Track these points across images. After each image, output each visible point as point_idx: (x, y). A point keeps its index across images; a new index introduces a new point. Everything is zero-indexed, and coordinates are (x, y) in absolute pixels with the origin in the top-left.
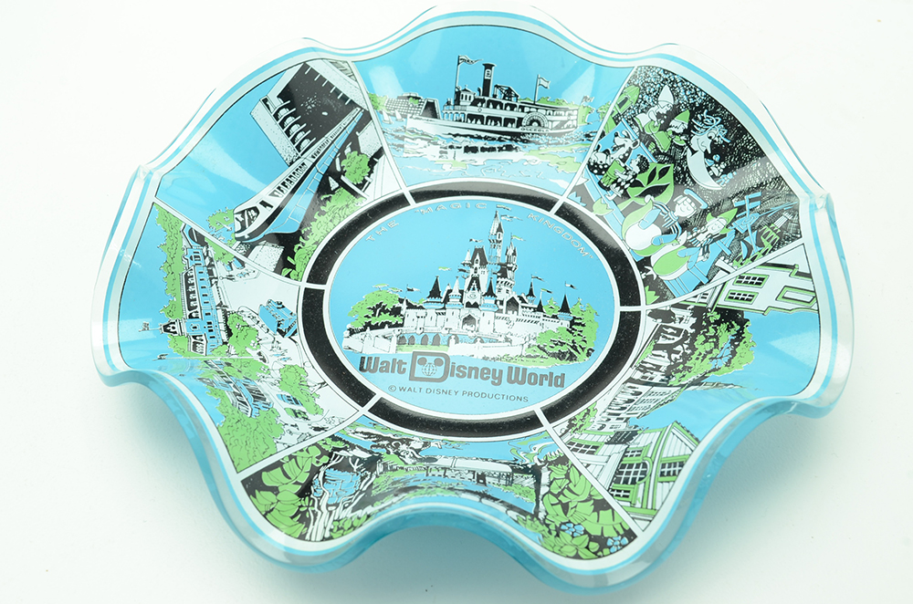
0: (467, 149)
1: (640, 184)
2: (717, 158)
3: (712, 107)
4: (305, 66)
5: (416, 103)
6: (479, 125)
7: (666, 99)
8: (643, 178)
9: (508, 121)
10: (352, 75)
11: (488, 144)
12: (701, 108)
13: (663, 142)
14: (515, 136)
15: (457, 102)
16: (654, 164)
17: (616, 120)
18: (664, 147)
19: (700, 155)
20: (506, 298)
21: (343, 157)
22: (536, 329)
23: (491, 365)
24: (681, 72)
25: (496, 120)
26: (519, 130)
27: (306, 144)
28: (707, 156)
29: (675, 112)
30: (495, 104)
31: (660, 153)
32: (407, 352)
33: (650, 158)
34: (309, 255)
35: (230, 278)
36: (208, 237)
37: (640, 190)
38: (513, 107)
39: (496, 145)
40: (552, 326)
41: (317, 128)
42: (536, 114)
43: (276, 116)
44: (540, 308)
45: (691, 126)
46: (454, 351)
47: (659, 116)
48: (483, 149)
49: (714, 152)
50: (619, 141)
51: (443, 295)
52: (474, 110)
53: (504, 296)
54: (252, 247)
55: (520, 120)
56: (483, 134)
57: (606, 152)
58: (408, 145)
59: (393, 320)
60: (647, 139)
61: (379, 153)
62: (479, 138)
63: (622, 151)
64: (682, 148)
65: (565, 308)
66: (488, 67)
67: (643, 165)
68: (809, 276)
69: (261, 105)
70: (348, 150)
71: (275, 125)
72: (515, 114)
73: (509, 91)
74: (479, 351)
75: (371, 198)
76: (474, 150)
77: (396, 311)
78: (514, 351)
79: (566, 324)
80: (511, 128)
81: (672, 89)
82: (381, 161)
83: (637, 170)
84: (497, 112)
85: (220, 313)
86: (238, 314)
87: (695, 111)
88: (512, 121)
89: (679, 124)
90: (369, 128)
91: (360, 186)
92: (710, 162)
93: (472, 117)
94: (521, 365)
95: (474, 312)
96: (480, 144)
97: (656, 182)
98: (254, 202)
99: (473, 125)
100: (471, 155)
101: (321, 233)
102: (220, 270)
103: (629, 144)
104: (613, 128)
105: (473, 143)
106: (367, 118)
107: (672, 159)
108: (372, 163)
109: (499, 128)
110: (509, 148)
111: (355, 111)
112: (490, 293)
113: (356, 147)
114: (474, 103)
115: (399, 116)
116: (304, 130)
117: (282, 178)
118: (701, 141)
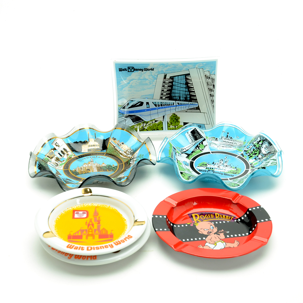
0: (222, 147)
1: (253, 153)
2: (266, 149)
3: (266, 140)
4: (195, 129)
5: (214, 138)
6: (225, 143)
7: (259, 139)
8: (253, 152)
9: (230, 143)
10: (203, 133)
11: (226, 146)
12: (264, 140)
13: (257, 146)
14: (231, 145)
15: (222, 139)
16: (255, 150)
17: (250, 143)
18: (257, 147)
19: (264, 148)
20: (226, 165)
21: (200, 144)
22: (230, 169)
23: (221, 173)
24: (262, 135)
25: (228, 142)
26: (233, 144)
27: (194, 141)
28: (265, 148)
29: (260, 141)
30: (228, 140)
31: (257, 148)
32: (207, 170)
33: (255, 149)
34: (192, 157)
35: (179, 156)
36: (176, 149)
37: (253, 154)
38: (232, 140)
39: (228, 146)
40: (233, 169)
41: (196, 139)
42: (236, 142)
43: (189, 135)
44: (231, 167)
45: (262, 143)
46: (215, 170)
47: (257, 142)
48: (225, 147)
49: (266, 148)
50: (250, 146)
51: (215, 164)
52: (225, 140)
53: (225, 165)
54: (183, 153)
55: (233, 143)
56: (226, 144)
57: (248, 148)
58: (212, 145)
59: (205, 166)
60: (255, 146)
61: (207, 145)
62: (225, 145)
63: (250, 148)
64: (261, 147)
65: (236, 168)
66: (228, 133)
67: (254, 150)
68: (276, 160)
69: (187, 133)
70: (201, 144)
71: (189, 137)
72: (232, 142)
73: (231, 138)
74: (219, 171)
75: (204, 152)
76: (224, 147)
77: (206, 165)
78: (225, 171)
79: (236, 170)
80: (231, 144)
81: (260, 138)
82: (206, 147)
83: (253, 151)
84: (229, 141)
85: (176, 160)
86: (179, 161)
87: (263, 141)
88: (231, 143)
89: (260, 143)
90: (205, 141)
91: (202, 150)
92: (265, 149)
93: (224, 141)
94: (227, 173)
95: (219, 166)
96: (225, 146)
97: (256, 153)
98: (184, 148)
99: (224, 143)
100: (223, 147)
101: (195, 155)
102: (177, 154)
103: (252, 147)
104: (250, 145)
105: (224, 146)
106: (205, 140)
107: (259, 149)
108: (205, 146)
109: (228, 144)
110: (230, 147)
111: (203, 138)
112: (223, 164)
113: (202, 143)
114: (225, 139)
115: (211, 140)
116: (194, 139)
117: (189, 145)
118: (264, 146)
